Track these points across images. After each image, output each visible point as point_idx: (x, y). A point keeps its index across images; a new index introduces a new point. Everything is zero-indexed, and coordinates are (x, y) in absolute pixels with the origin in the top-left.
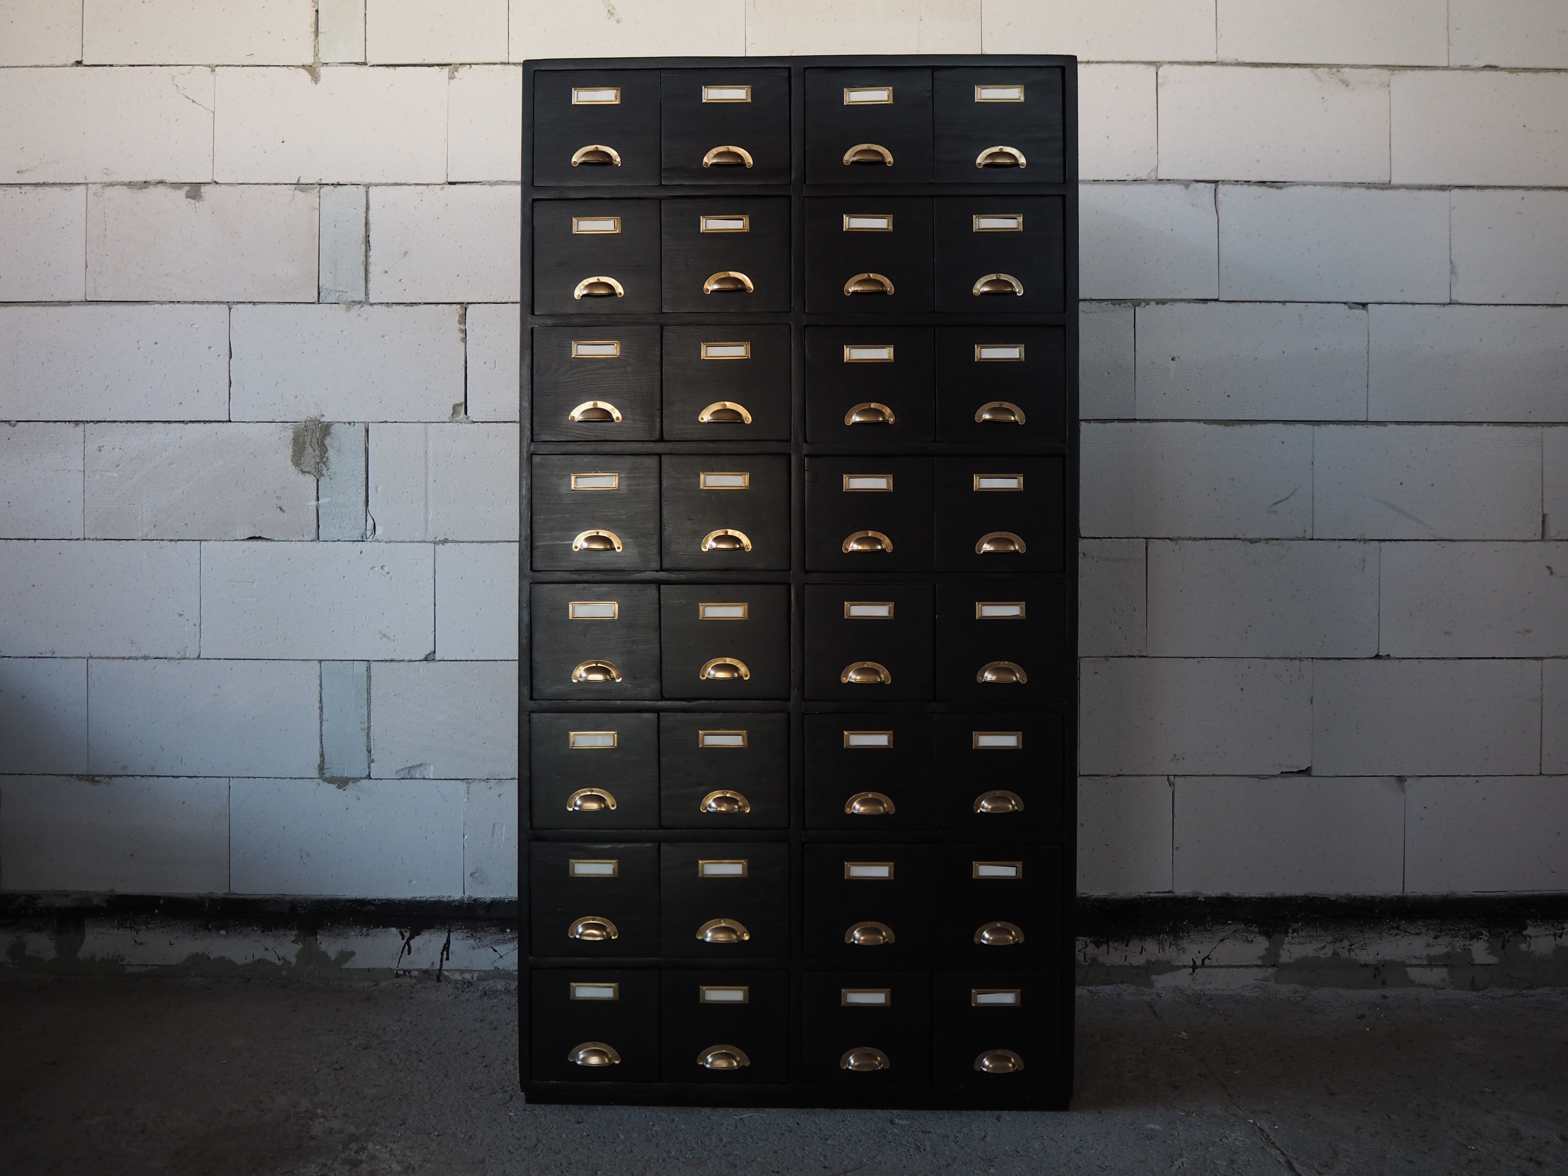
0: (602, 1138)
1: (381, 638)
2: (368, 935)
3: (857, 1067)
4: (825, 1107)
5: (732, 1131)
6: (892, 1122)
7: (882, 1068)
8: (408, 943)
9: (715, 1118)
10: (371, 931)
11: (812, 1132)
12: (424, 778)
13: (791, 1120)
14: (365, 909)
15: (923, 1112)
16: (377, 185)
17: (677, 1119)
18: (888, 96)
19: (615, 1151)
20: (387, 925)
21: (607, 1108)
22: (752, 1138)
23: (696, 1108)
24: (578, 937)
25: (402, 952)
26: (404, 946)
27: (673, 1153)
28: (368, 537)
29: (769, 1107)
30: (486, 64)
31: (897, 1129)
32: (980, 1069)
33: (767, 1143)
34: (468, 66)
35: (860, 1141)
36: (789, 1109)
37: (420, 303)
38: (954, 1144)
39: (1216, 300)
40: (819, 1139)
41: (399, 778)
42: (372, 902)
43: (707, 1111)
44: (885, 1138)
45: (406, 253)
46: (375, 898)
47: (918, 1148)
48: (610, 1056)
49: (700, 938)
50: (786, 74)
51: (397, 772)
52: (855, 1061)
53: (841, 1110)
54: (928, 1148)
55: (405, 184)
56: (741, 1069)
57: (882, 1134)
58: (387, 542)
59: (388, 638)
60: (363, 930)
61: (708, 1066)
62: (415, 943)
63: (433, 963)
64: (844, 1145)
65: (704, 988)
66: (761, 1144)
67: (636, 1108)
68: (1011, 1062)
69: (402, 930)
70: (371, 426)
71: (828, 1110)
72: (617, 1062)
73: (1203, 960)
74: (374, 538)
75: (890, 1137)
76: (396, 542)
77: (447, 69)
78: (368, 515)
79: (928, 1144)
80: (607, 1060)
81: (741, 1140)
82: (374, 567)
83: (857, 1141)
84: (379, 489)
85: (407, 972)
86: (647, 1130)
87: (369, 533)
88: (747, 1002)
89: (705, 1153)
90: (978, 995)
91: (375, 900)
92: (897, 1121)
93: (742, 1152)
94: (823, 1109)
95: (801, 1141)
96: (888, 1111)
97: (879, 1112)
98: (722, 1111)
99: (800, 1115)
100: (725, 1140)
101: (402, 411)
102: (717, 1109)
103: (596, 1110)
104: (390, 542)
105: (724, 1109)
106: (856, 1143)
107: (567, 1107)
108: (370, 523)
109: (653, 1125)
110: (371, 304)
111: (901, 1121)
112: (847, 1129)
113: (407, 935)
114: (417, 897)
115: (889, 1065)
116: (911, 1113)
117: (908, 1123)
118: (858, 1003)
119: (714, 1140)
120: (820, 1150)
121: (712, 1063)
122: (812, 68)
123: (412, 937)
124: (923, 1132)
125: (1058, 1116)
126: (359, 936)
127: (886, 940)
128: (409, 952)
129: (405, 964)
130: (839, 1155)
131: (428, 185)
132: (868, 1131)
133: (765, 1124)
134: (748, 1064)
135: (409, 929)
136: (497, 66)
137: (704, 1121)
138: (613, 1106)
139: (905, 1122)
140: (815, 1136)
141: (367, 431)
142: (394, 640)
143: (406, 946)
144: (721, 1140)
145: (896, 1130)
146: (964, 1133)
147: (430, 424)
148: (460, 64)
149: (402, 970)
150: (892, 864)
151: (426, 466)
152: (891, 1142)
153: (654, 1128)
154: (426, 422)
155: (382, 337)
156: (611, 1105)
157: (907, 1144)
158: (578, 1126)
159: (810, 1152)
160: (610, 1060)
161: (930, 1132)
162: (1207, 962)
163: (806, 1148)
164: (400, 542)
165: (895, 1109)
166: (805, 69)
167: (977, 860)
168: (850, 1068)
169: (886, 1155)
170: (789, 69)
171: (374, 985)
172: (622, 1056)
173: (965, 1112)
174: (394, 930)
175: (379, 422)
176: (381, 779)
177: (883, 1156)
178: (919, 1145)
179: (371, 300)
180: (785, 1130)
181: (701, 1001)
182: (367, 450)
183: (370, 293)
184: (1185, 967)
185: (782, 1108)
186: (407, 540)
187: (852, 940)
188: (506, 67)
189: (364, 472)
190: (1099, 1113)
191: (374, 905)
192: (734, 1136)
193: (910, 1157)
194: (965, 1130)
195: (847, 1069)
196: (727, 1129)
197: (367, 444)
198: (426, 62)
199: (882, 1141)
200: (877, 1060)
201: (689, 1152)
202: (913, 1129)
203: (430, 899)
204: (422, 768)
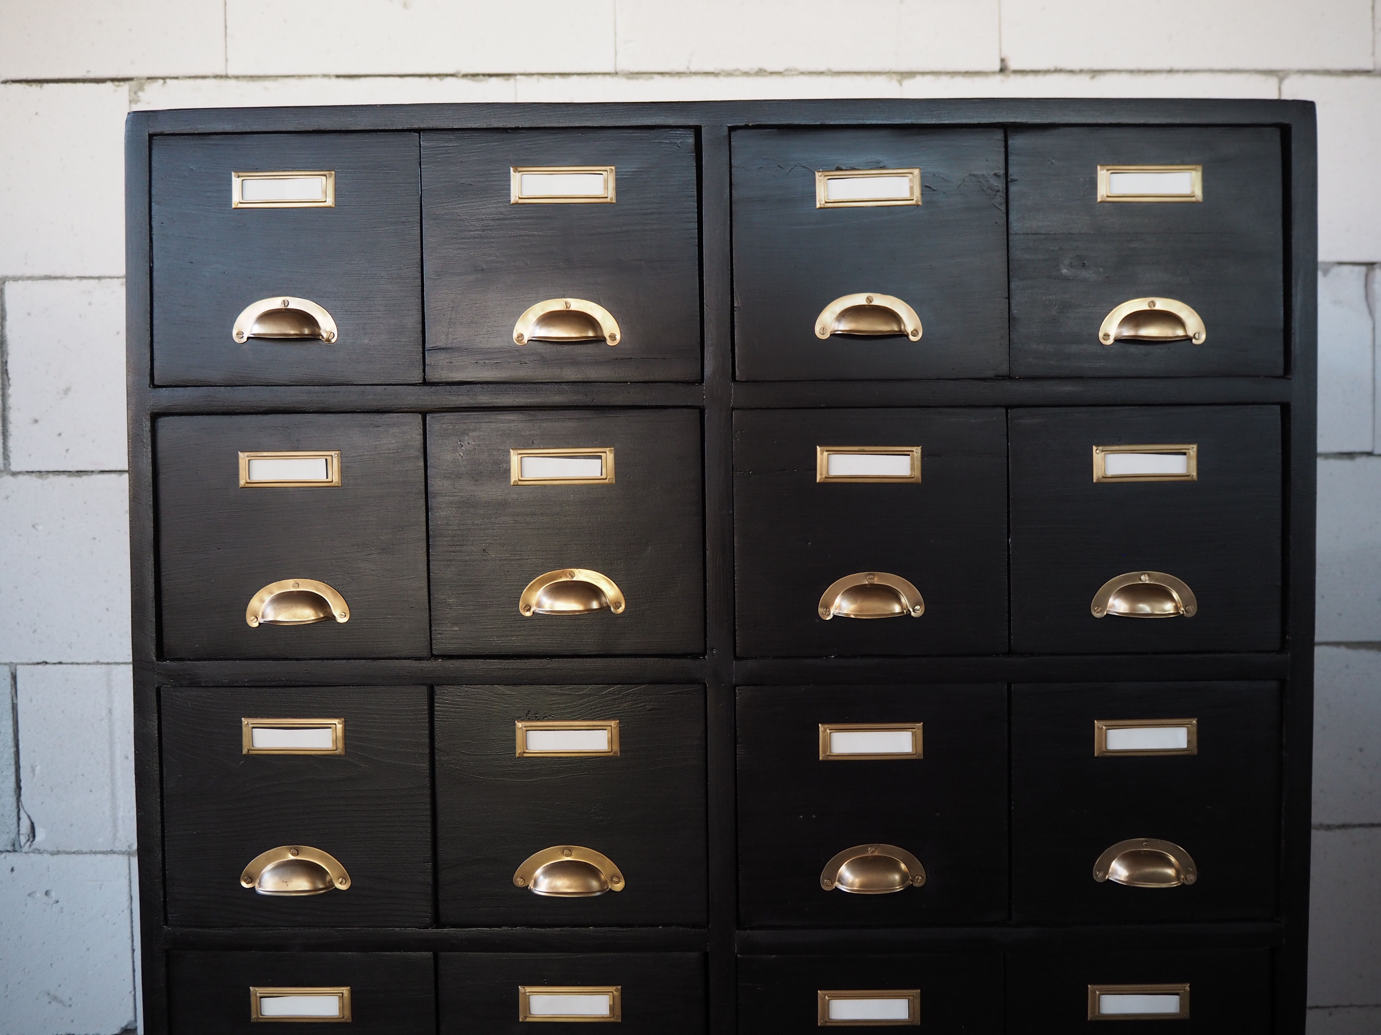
1: (50, 1003)
16: (16, 279)
18: (911, 189)
28: (22, 844)
30: (190, 77)
34: (161, 81)
37: (92, 472)
39: (1370, 454)
45: (67, 391)
50: (691, 140)
55: (63, 278)
58: (52, 854)
70: (20, 670)
74: (33, 847)
76: (67, 853)
77: (125, 87)
78: (22, 812)
82: (34, 892)
84: (38, 769)
87: (23, 839)
101: (70, 646)
104: (58, 853)
108: (25, 823)
110: (14, 474)
122: (746, 127)
131: (99, 278)
136: (207, 81)
141: (14, 678)
142: (70, 1006)
147: (114, 666)
148: (149, 78)
151: (111, 733)
154: (108, 664)
155: (33, 526)
164: (74, 853)
166: (732, 129)
170: (697, 130)
175: (34, 664)
179: (14, 468)
182: (14, 708)
183: (11, 455)
186: (84, 850)
188: (223, 82)
189: (11, 743)
197: (15, 699)
198: (92, 75)
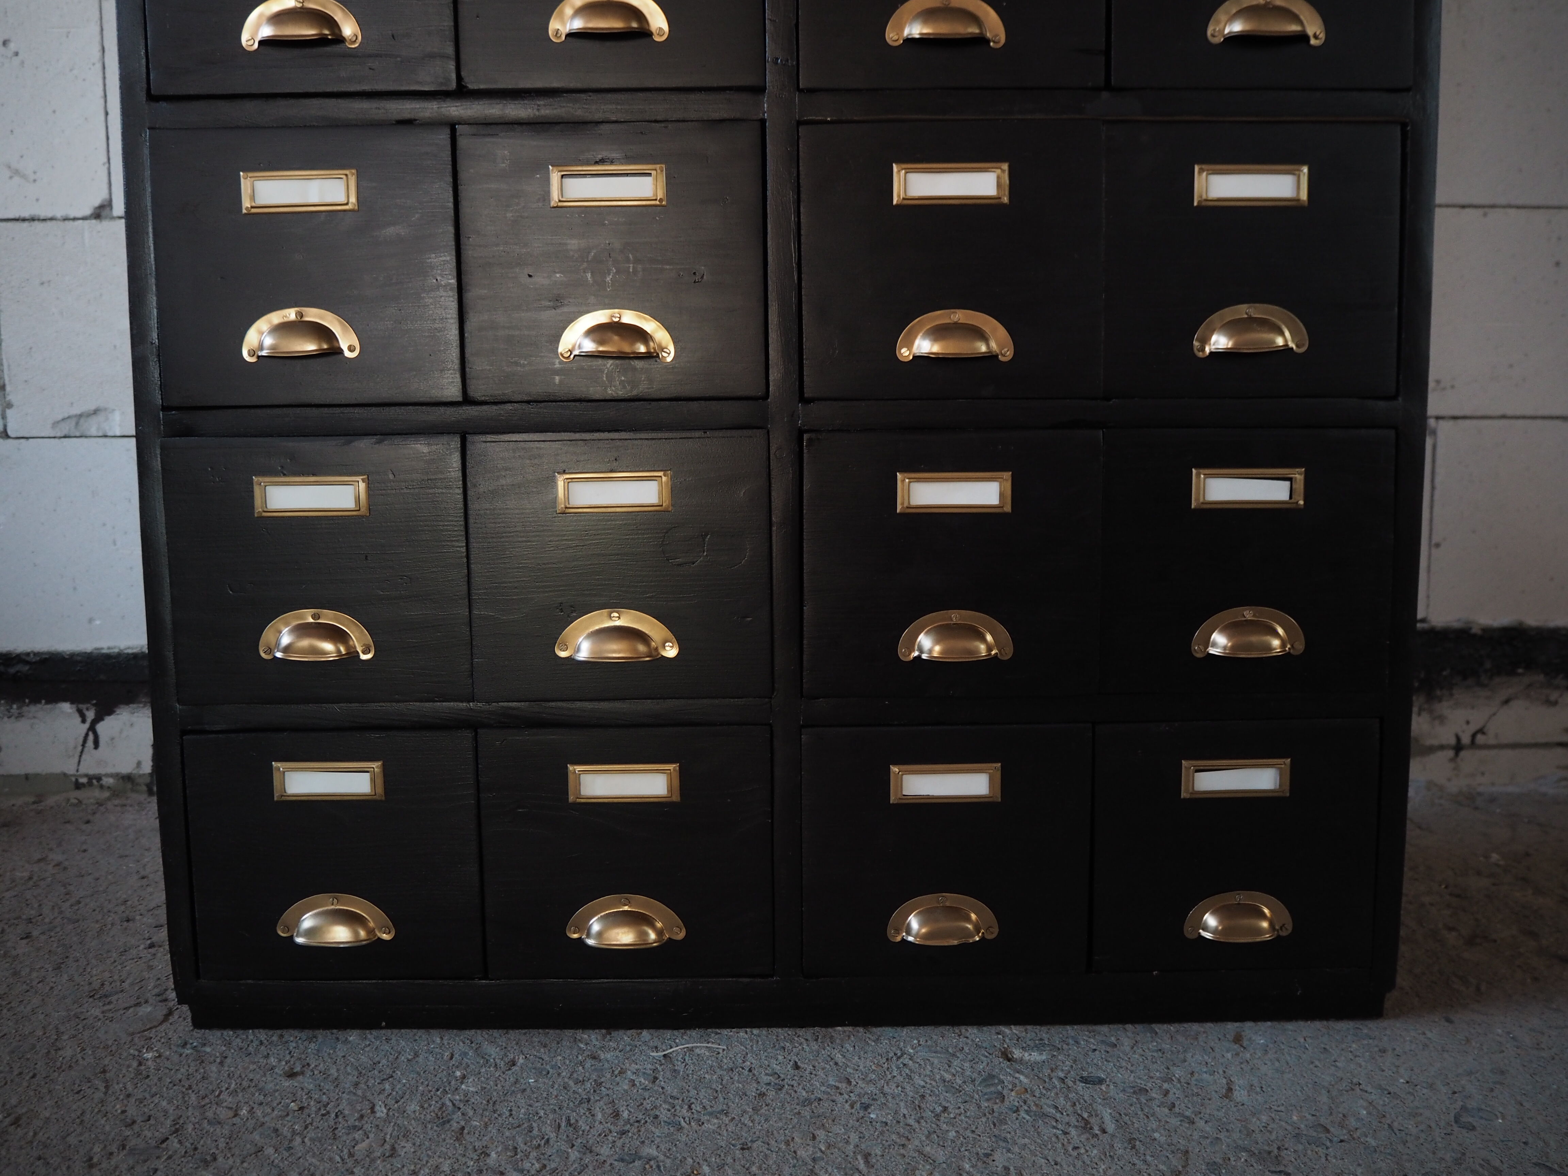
0: (333, 1115)
2: (20, 716)
3: (926, 936)
4: (854, 1024)
5: (645, 1089)
6: (1007, 1056)
7: (983, 939)
8: (92, 728)
9: (608, 1056)
10: (25, 709)
11: (829, 1086)
12: (106, 436)
13: (780, 1058)
14: (12, 671)
15: (1070, 1030)
17: (521, 1061)
19: (351, 1155)
20: (54, 698)
21: (371, 1035)
22: (690, 1108)
23: (569, 1033)
24: (279, 655)
25: (83, 745)
26: (87, 735)
27: (493, 1155)
29: (731, 1026)
31: (1027, 1077)
32: (1196, 936)
33: (726, 1120)
35: (945, 1109)
36: (775, 1030)
38: (1166, 1111)
40: (847, 1106)
41: (59, 435)
42: (24, 657)
43: (592, 1038)
44: (1003, 1101)
46: (29, 650)
47: (1086, 1126)
48: (372, 924)
49: (563, 654)
51: (56, 424)
52: (921, 925)
53: (889, 1031)
54: (1111, 1127)
56: (667, 947)
57: (993, 1089)
59: (24, 177)
60: (11, 708)
61: (591, 942)
62: (107, 727)
63: (139, 764)
64: (911, 1121)
65: (578, 768)
66: (711, 1125)
67: (436, 1036)
68: (1263, 916)
69: (81, 706)
71: (861, 1030)
72: (385, 937)
73: (1474, 736)
75: (1012, 1098)
79: (1107, 1114)
80: (362, 934)
81: (664, 1114)
83: (939, 1109)
85: (94, 780)
86: (445, 1092)
88: (676, 798)
89: (574, 1154)
90: (1196, 774)
91: (28, 654)
92: (1017, 1053)
93: (662, 1147)
94: (850, 1029)
95: (806, 1113)
96: (994, 1029)
97: (972, 1032)
98: (625, 1037)
99: (801, 1044)
100: (625, 1114)
102: (615, 1034)
103: (346, 1042)
105: (629, 1032)
106: (937, 1116)
107: (281, 1036)
109: (464, 1077)
111: (1026, 1054)
112: (910, 1077)
113: (90, 715)
114: (102, 649)
115: (996, 931)
116: (1044, 1032)
117: (1044, 1057)
118: (928, 797)
119: (599, 1116)
120: (854, 1138)
121: (600, 934)
123: (98, 719)
124: (1085, 1080)
125: (1365, 1031)
126: (6, 719)
127: (993, 653)
128: (96, 744)
129: (91, 764)
130: (902, 1151)
132: (959, 1081)
133: (721, 1067)
134: (681, 935)
135: (94, 705)
137: (581, 1063)
138: (383, 1031)
139: (1035, 1056)
140: (840, 1099)
143: (91, 734)
144: (617, 1115)
145: (1022, 1078)
146: (1179, 1081)
149: (86, 775)
150: (1007, 475)
152: (1017, 1111)
153: (463, 1087)
156: (382, 1028)
157: (1058, 1115)
158: (287, 1083)
159: (829, 1146)
160: (370, 932)
161: (1101, 1081)
162: (1480, 739)
163: (821, 1134)
165: (1008, 1022)
167: (1201, 465)
168: (910, 939)
169: (1016, 1149)
171: (34, 803)
172: (396, 920)
173: (1160, 1026)
174: (66, 707)
176: (27, 438)
177: (1009, 1151)
178: (1085, 1115)
180: (769, 1084)
181: (571, 799)
184: (1442, 747)
185: (759, 1027)
187: (916, 654)
190: (1449, 1020)
191: (27, 663)
192: (647, 1104)
193: (1075, 1153)
194: (1178, 1072)
195: (904, 941)
196: (634, 1085)
199: (996, 1107)
200: (968, 919)
201: (534, 1154)
202: (1061, 1075)
203: (126, 651)
204: (100, 417)
